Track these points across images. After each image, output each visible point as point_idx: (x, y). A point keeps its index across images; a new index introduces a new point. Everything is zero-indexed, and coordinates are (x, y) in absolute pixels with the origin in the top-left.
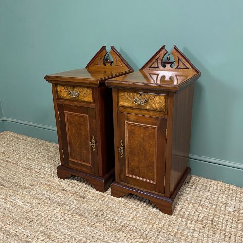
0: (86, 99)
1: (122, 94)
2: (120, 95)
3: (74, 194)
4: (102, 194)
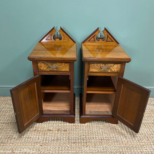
0: (63, 70)
1: (92, 65)
2: (90, 65)
3: (58, 131)
4: (74, 124)
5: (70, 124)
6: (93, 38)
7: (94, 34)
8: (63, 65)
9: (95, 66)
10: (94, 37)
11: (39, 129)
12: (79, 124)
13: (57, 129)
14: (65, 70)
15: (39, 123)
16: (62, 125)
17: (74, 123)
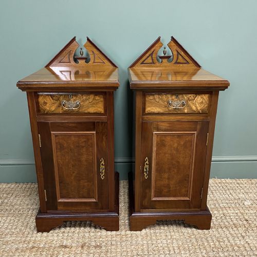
0: (92, 110)
1: (151, 97)
2: (147, 99)
3: (82, 247)
4: (118, 233)
5: (109, 233)
6: (150, 58)
7: (152, 50)
8: (91, 100)
9: (157, 100)
10: (151, 55)
11: (42, 246)
12: (129, 232)
13: (80, 244)
14: (95, 111)
15: (43, 232)
16: (92, 234)
17: (117, 229)
